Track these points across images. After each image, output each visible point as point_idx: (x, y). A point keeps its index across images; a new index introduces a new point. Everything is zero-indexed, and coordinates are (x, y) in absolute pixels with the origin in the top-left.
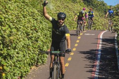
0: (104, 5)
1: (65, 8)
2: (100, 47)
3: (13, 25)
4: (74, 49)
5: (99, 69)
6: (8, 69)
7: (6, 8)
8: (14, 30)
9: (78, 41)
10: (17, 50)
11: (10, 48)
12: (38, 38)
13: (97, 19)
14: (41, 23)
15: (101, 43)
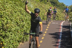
0: (63, 5)
1: (40, 7)
2: (61, 31)
3: (9, 17)
4: (46, 32)
5: (61, 44)
6: (5, 44)
7: (4, 7)
8: (9, 21)
9: (48, 27)
10: (11, 33)
11: (7, 31)
12: (24, 25)
13: (59, 14)
14: (25, 16)
15: (62, 28)
